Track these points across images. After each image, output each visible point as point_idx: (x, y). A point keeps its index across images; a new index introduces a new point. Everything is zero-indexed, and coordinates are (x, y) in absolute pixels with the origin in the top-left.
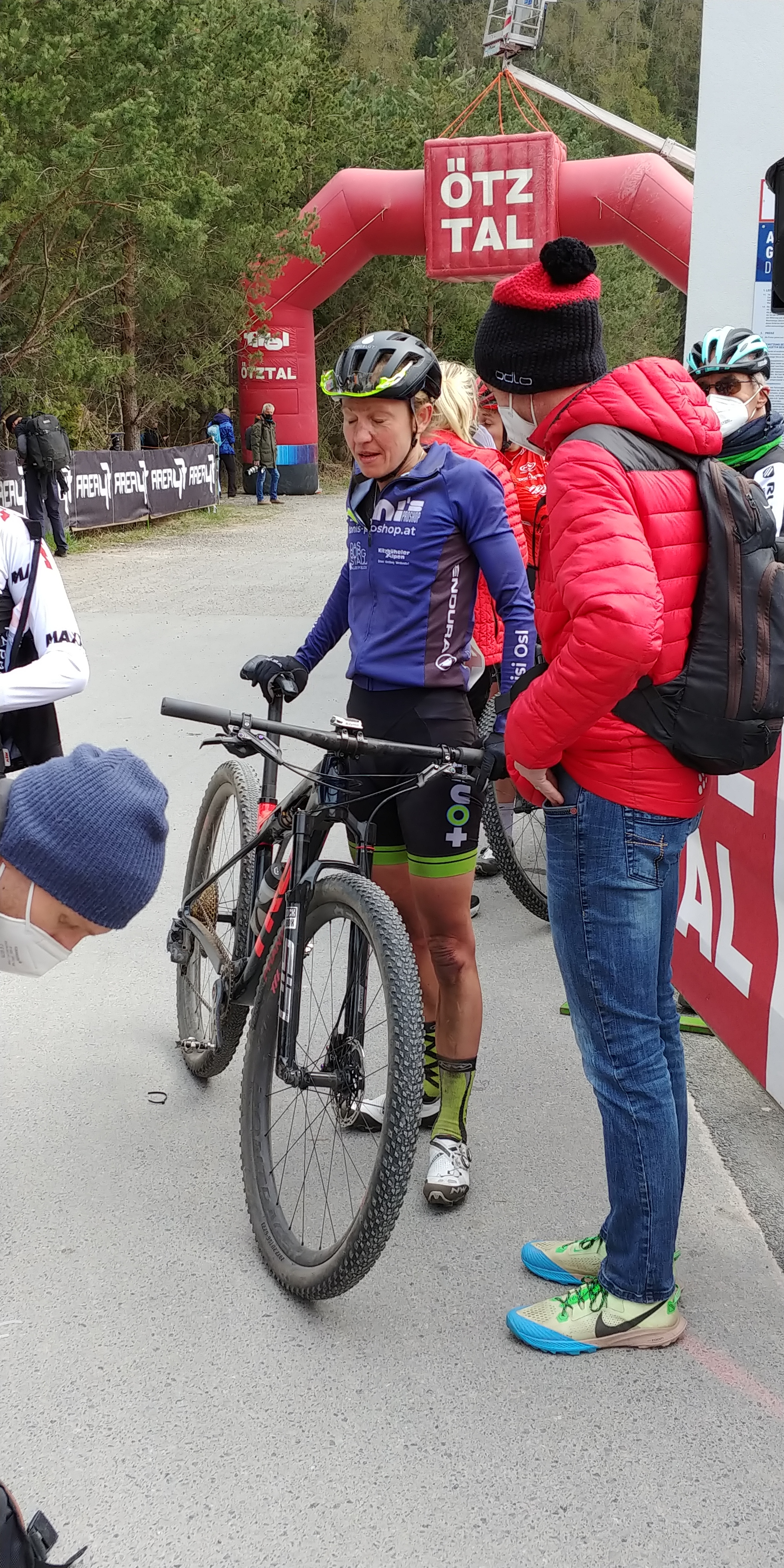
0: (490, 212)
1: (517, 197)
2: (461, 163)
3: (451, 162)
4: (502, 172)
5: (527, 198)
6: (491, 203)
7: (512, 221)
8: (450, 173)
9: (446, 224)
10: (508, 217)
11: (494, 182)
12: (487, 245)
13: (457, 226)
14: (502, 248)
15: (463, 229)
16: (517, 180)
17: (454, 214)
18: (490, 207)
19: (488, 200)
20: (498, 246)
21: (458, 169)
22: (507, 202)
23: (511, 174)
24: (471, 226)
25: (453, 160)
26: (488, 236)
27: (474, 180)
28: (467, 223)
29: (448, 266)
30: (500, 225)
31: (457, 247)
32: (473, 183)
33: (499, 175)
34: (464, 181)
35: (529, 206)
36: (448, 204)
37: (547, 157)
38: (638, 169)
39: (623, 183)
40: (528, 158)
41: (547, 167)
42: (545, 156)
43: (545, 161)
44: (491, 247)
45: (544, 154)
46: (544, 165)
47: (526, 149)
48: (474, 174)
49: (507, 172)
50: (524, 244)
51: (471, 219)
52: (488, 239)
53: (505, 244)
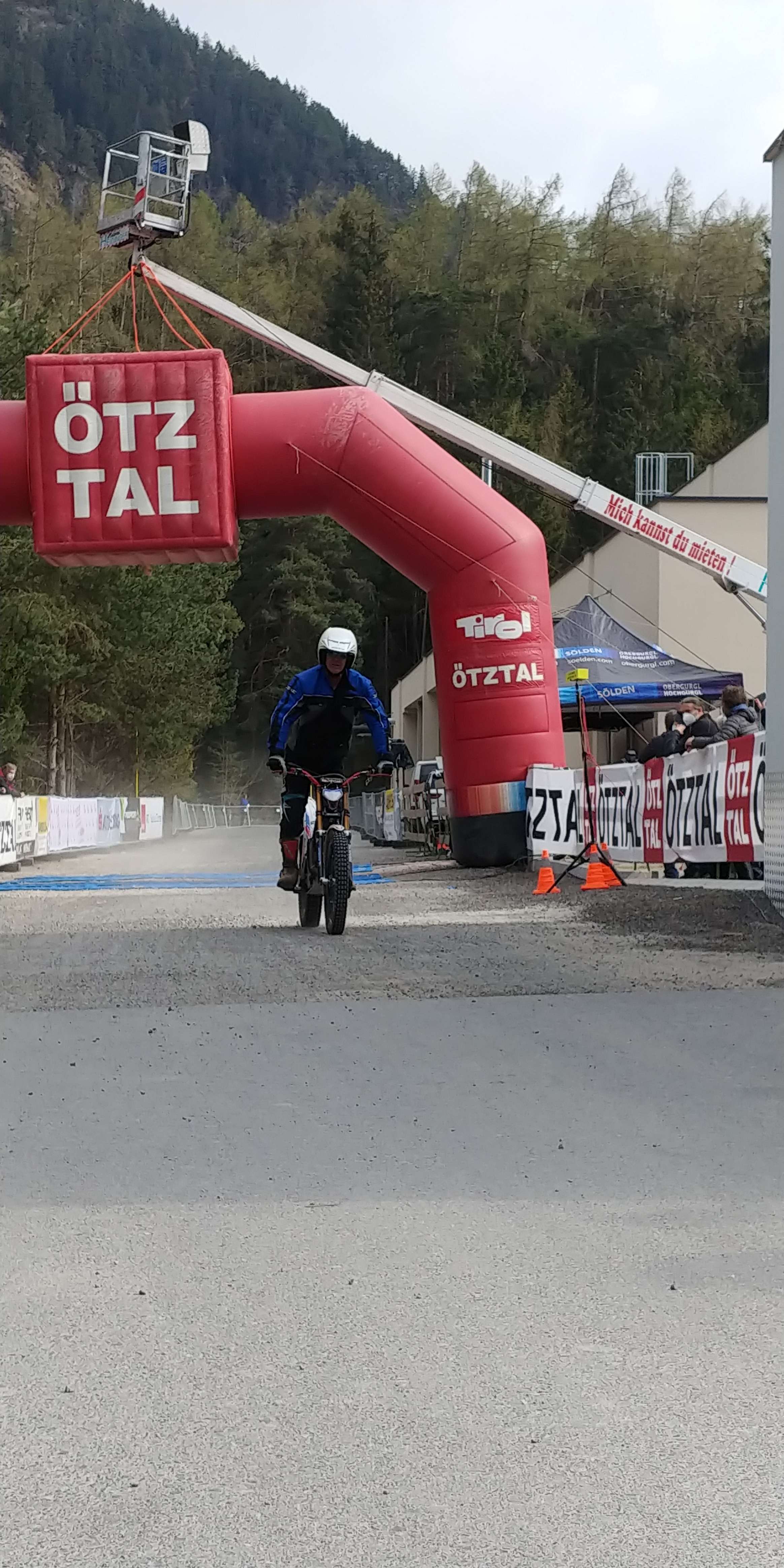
4: (149, 404)
6: (133, 448)
7: (165, 475)
10: (159, 469)
11: (136, 417)
12: (129, 508)
14: (152, 513)
15: (91, 484)
16: (171, 415)
17: (75, 462)
18: (131, 453)
19: (127, 443)
20: (146, 510)
22: (158, 448)
23: (162, 407)
24: (103, 480)
26: (130, 495)
27: (105, 414)
28: (96, 475)
29: (69, 538)
30: (149, 480)
32: (104, 419)
33: (144, 409)
35: (191, 454)
37: (215, 385)
38: (348, 407)
39: (327, 425)
40: (186, 385)
41: (216, 399)
42: (212, 383)
43: (212, 390)
44: (135, 512)
45: (211, 380)
46: (212, 395)
47: (183, 372)
48: (105, 405)
49: (156, 403)
50: (186, 508)
51: (103, 471)
52: (129, 500)
53: (156, 507)
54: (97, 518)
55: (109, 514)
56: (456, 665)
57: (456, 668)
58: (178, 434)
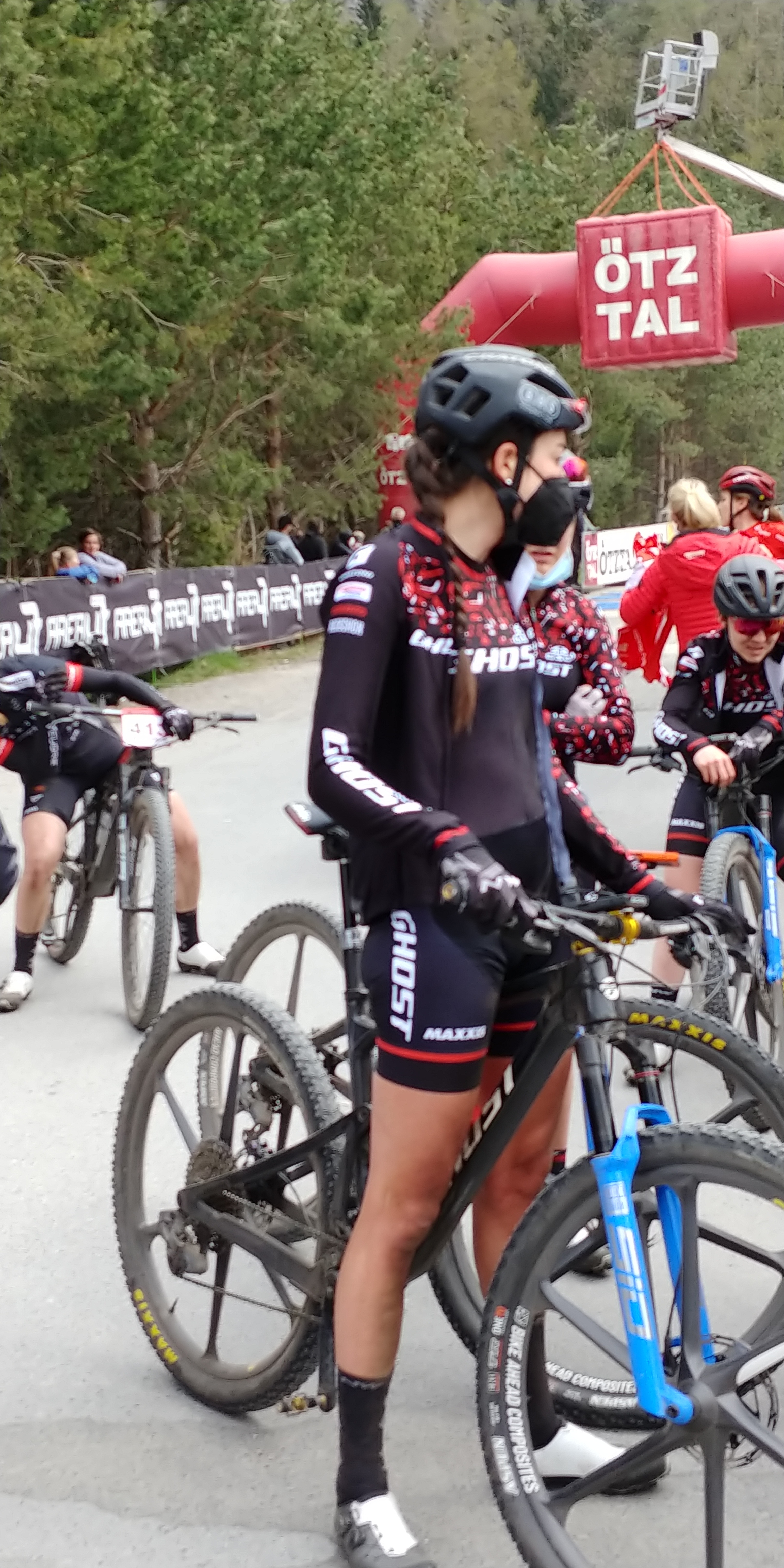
0: (650, 294)
1: (679, 277)
2: (617, 243)
3: (605, 243)
4: (663, 251)
5: (691, 278)
6: (651, 285)
7: (674, 303)
8: (605, 255)
9: (601, 309)
10: (670, 299)
11: (654, 262)
12: (648, 330)
13: (614, 312)
14: (665, 333)
15: (621, 315)
16: (679, 259)
17: (610, 298)
18: (650, 289)
19: (647, 282)
20: (661, 331)
21: (614, 250)
22: (670, 284)
23: (673, 253)
24: (629, 310)
25: (607, 240)
26: (649, 321)
27: (632, 261)
28: (625, 307)
29: (608, 355)
30: (662, 308)
31: (615, 333)
32: (631, 265)
33: (659, 255)
34: (622, 264)
35: (693, 287)
36: (603, 288)
37: (712, 234)
40: (690, 235)
41: (712, 244)
42: (709, 232)
43: (709, 237)
44: (651, 333)
46: (709, 242)
47: (687, 225)
48: (631, 254)
49: (667, 251)
50: (691, 327)
51: (630, 303)
52: (648, 324)
53: (668, 329)
54: (626, 340)
55: (634, 336)
58: (684, 273)
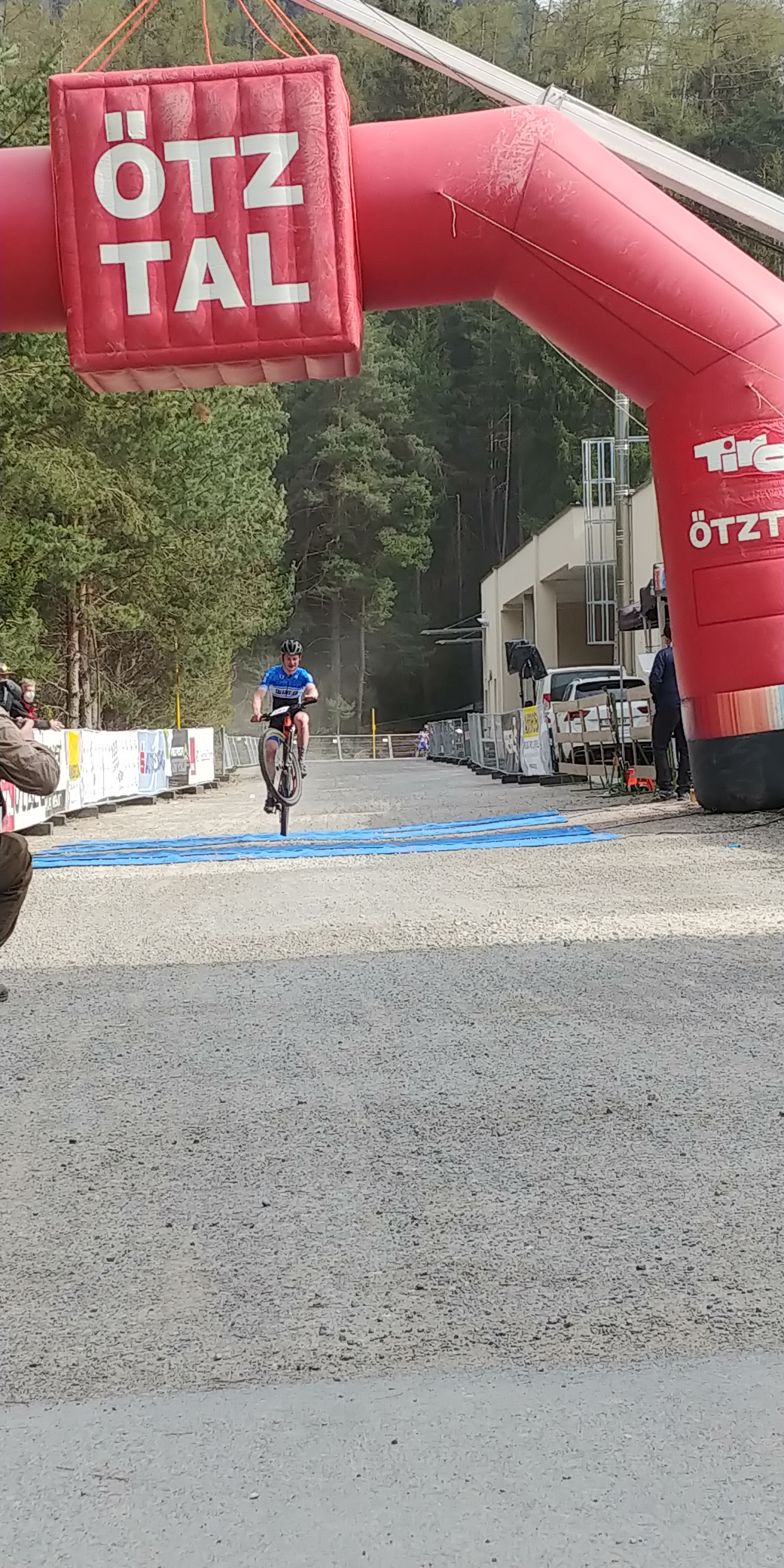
0: (208, 226)
1: (266, 193)
2: (138, 123)
3: (113, 121)
4: (232, 139)
5: (290, 196)
6: (211, 208)
7: (258, 246)
8: (113, 144)
9: (109, 254)
10: (249, 236)
11: (212, 160)
12: (208, 297)
13: (137, 259)
14: (242, 304)
15: (150, 265)
16: (267, 154)
17: (126, 232)
18: (208, 216)
19: (201, 200)
20: (233, 299)
21: (132, 135)
22: (247, 207)
23: (251, 145)
24: (168, 257)
25: (118, 115)
26: (209, 279)
27: (167, 159)
28: (159, 251)
29: (121, 345)
30: (236, 254)
31: (139, 303)
32: (167, 166)
33: (224, 147)
34: (147, 162)
35: (293, 215)
36: (112, 211)
37: (328, 109)
38: (524, 135)
39: (496, 163)
40: (286, 110)
41: (330, 129)
42: (324, 105)
43: (324, 116)
44: (215, 304)
45: (323, 101)
46: (324, 124)
47: (280, 90)
48: (166, 144)
49: (241, 139)
50: (291, 294)
51: (167, 243)
52: (208, 286)
53: (247, 297)
54: (161, 316)
55: (177, 309)
56: (694, 514)
57: (695, 519)
58: (274, 185)
